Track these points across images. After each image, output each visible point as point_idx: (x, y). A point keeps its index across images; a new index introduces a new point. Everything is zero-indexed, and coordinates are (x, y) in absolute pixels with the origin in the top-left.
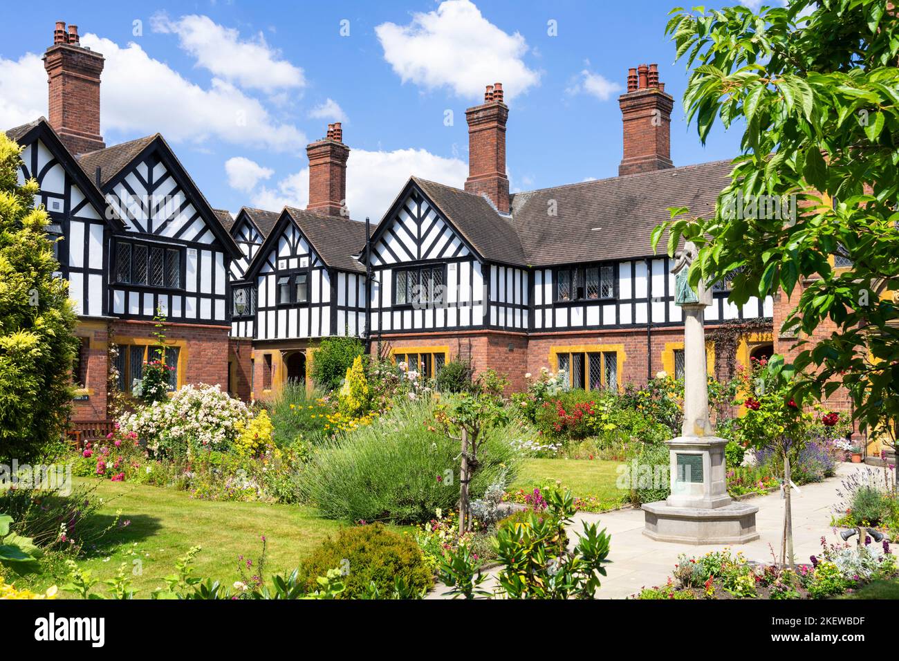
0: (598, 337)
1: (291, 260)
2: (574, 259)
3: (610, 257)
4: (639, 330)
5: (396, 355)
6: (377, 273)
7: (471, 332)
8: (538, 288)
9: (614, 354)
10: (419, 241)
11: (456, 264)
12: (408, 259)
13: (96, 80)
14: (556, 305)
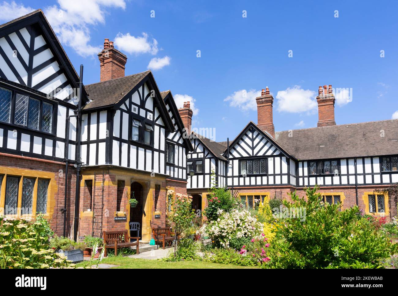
0: (331, 189)
1: (193, 155)
2: (318, 158)
3: (337, 157)
4: (352, 186)
5: (241, 196)
6: (231, 161)
7: (282, 187)
8: (300, 169)
9: (339, 196)
10: (253, 148)
11: (273, 158)
12: (247, 155)
13: (124, 67)
14: (309, 176)
